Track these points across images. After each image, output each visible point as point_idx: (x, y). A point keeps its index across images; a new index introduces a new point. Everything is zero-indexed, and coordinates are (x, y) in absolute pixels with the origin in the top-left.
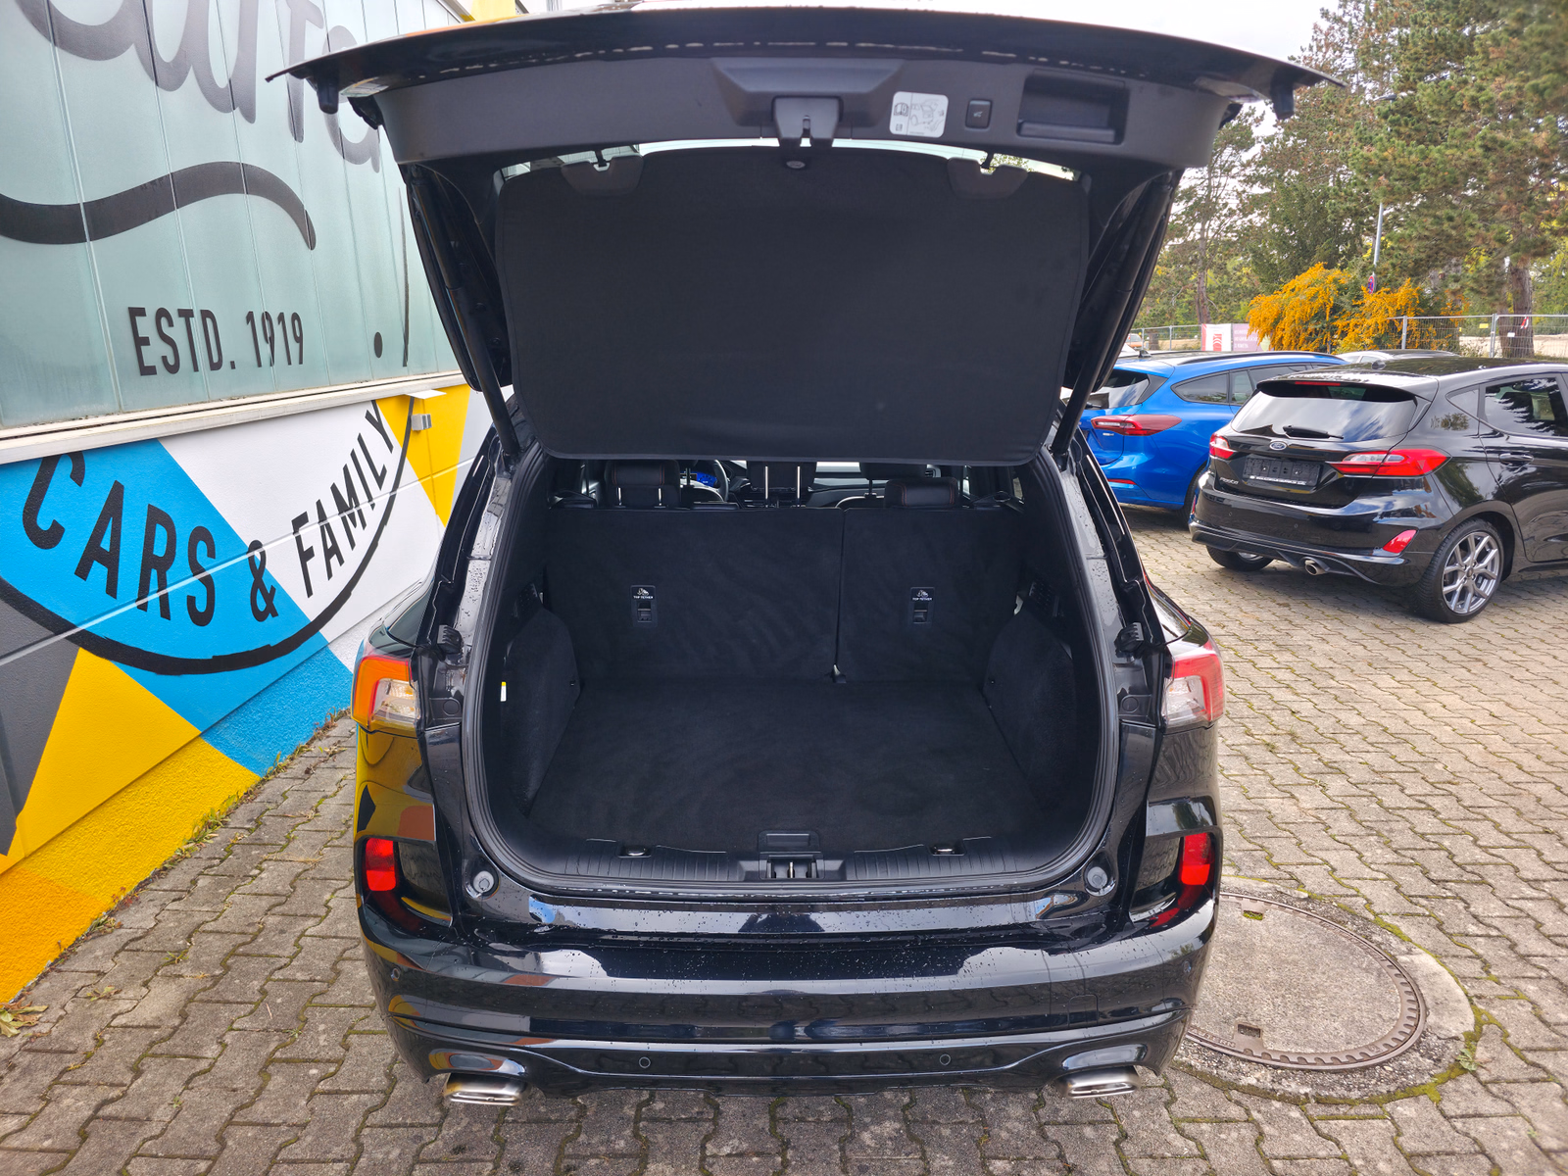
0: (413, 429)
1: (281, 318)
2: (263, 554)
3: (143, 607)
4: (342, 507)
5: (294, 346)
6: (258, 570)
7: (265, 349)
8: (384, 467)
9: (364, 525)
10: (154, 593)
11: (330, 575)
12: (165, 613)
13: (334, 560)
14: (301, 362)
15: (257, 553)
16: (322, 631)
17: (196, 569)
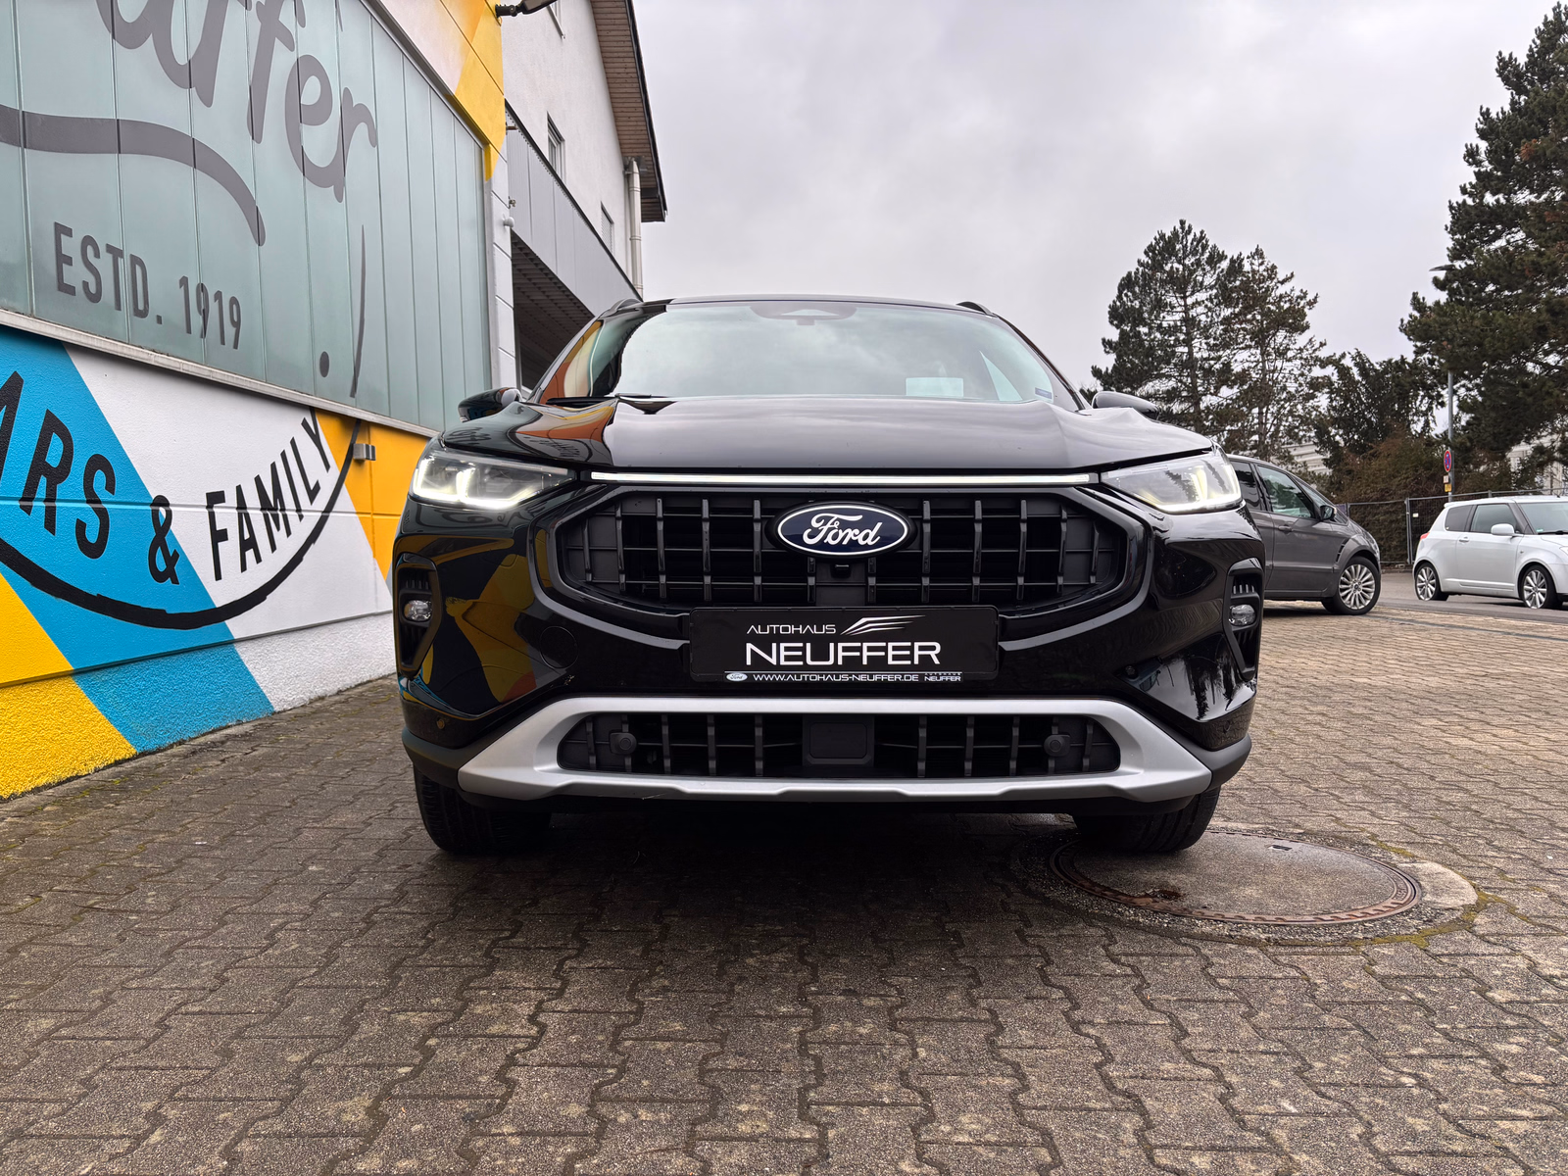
0: (354, 457)
1: (218, 296)
2: (169, 514)
3: (28, 510)
4: (265, 505)
5: (230, 331)
6: (162, 529)
7: (197, 320)
8: (317, 482)
9: (289, 533)
10: (39, 500)
11: (244, 568)
12: (50, 524)
13: (250, 554)
14: (236, 346)
15: (162, 510)
16: (229, 623)
17: (92, 498)
